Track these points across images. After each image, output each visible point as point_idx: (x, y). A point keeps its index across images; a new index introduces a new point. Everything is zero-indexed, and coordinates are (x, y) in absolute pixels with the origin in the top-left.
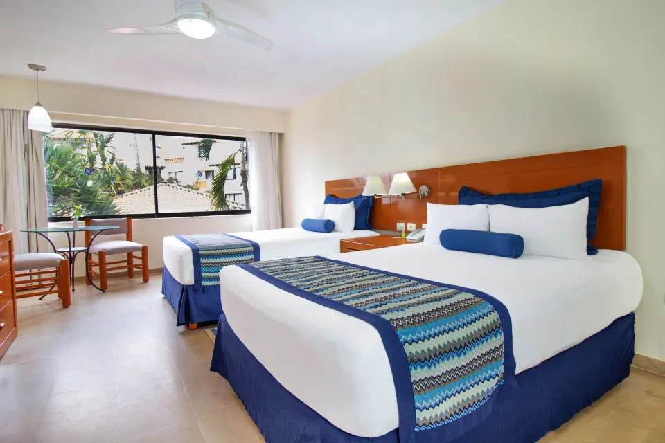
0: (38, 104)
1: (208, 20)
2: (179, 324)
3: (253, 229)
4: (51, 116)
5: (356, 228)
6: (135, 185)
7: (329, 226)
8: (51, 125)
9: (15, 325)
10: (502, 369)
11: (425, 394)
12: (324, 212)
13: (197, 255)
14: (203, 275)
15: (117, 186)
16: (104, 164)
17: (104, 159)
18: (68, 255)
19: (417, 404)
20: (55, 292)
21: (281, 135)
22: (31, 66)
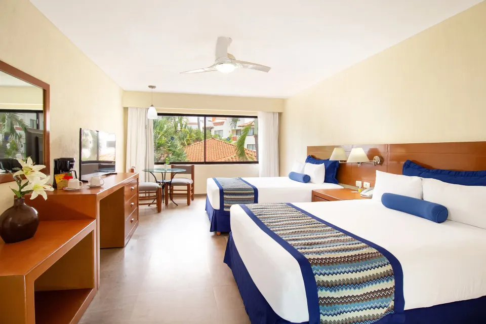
0: (152, 106)
1: (232, 63)
2: (211, 231)
3: (260, 175)
4: (157, 110)
5: (326, 181)
6: (197, 139)
7: (307, 179)
8: (157, 114)
9: (138, 219)
10: (392, 304)
11: (327, 306)
12: (303, 169)
13: (222, 192)
14: (225, 204)
15: (187, 140)
16: (181, 128)
17: (181, 126)
18: (162, 183)
19: (321, 311)
20: (155, 203)
21: (280, 114)
22: (150, 87)
